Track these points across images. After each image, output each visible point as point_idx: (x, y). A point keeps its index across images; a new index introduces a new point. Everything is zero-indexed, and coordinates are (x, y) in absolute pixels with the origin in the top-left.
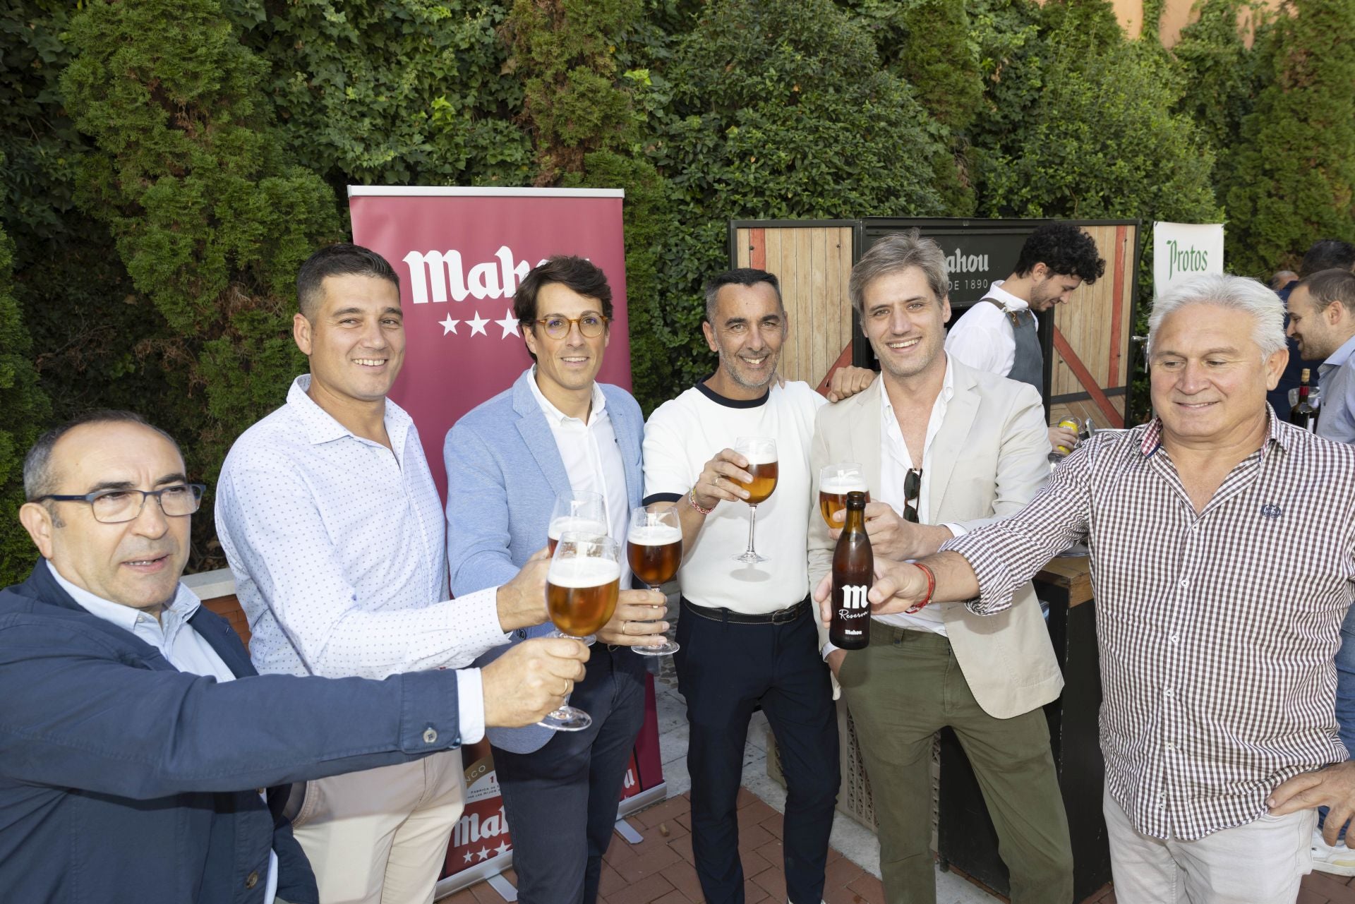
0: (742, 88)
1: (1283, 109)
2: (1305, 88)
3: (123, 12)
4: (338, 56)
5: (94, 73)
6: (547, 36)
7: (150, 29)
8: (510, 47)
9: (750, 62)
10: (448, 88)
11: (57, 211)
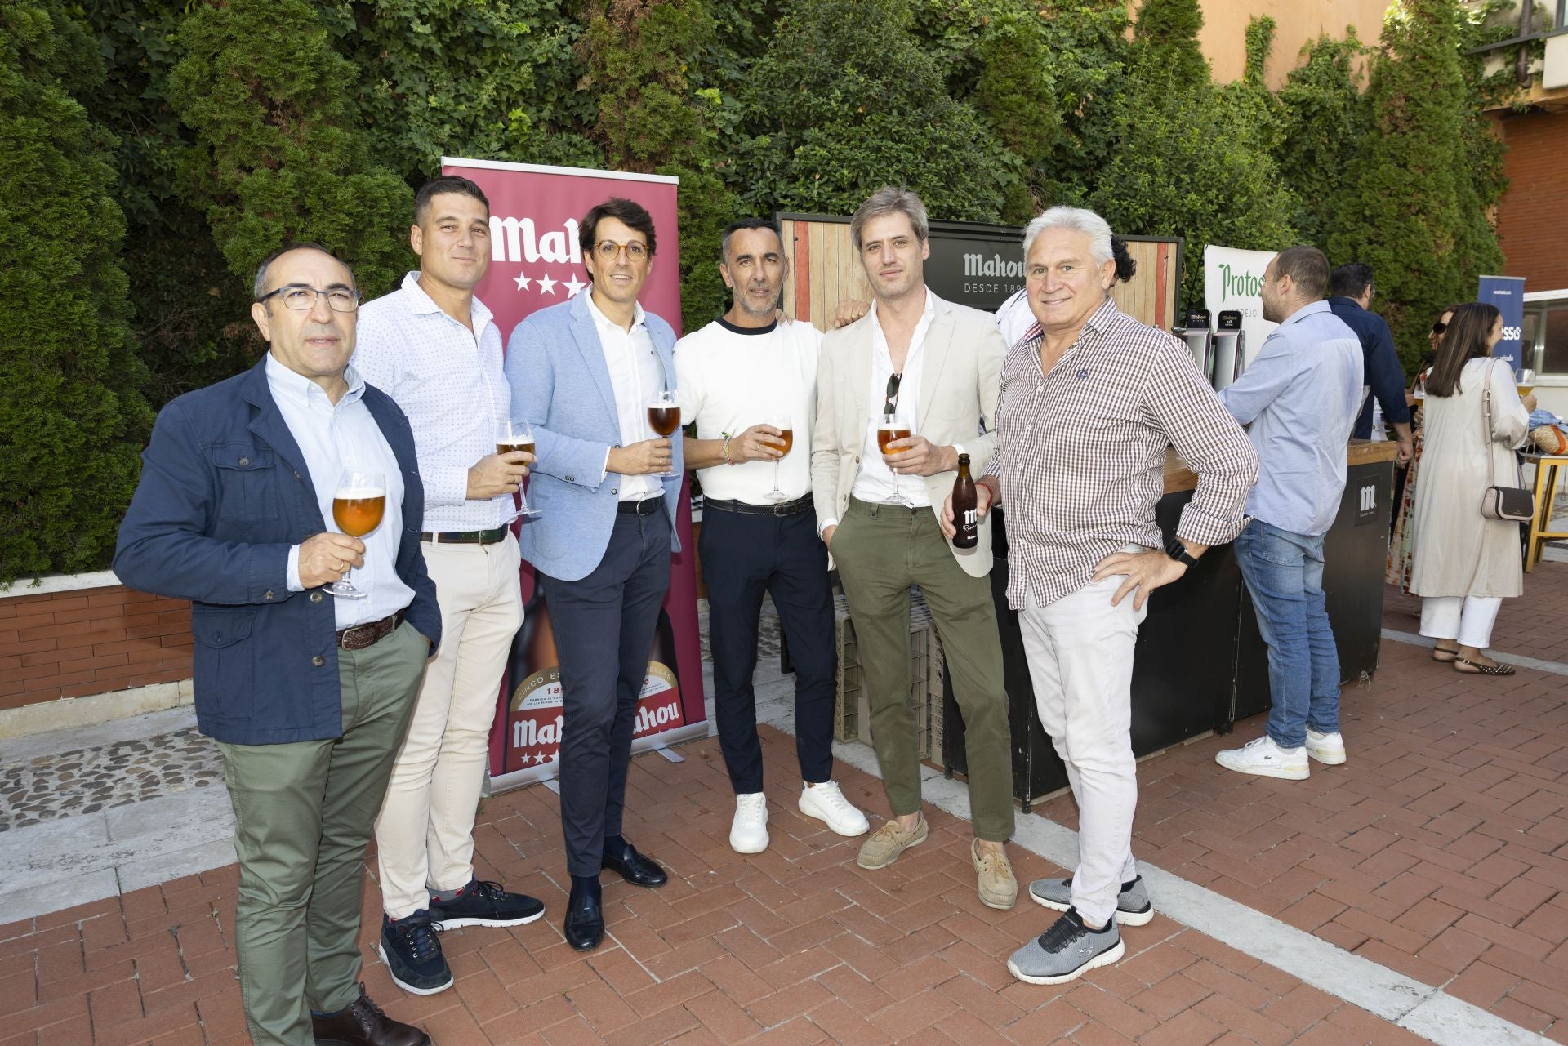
0: (810, 108)
1: (1382, 154)
2: (1404, 133)
3: (230, 16)
4: (421, 66)
5: (200, 71)
6: (621, 53)
7: (254, 33)
8: (585, 63)
9: (817, 84)
10: (524, 101)
11: (155, 198)
